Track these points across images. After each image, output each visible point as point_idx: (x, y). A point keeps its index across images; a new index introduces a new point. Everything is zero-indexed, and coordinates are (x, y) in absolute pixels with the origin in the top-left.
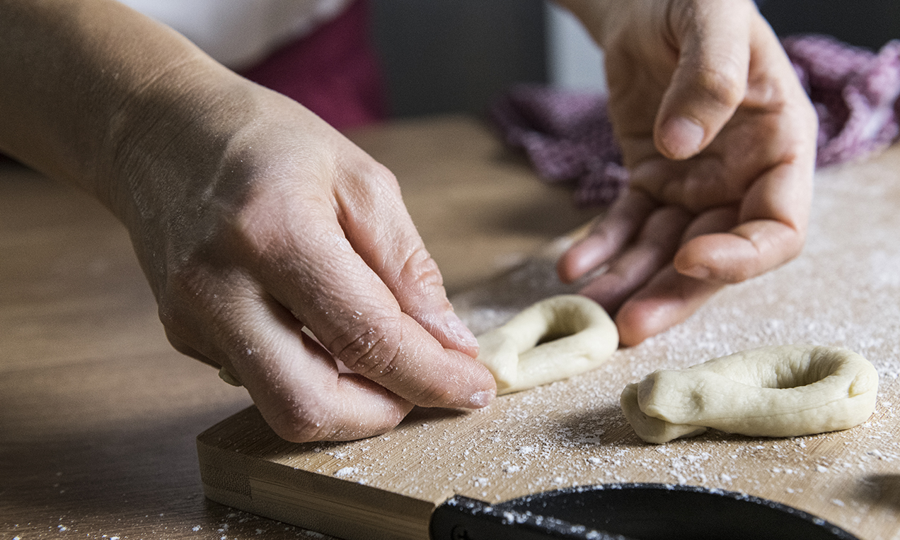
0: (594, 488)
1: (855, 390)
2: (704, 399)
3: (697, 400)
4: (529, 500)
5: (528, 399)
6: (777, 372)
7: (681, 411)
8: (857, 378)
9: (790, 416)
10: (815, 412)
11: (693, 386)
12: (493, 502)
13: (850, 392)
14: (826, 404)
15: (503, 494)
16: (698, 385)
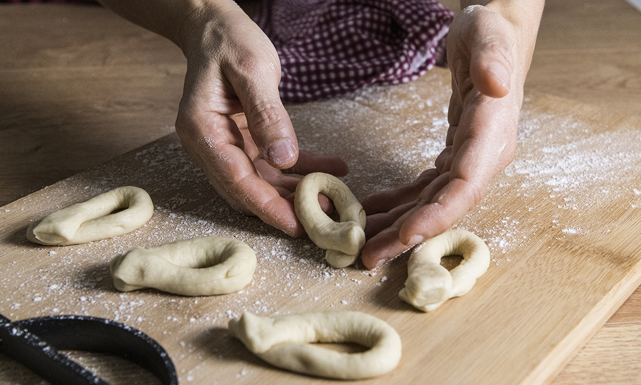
0: (69, 318)
1: (229, 275)
2: (145, 273)
3: (142, 272)
4: (32, 321)
5: (80, 251)
6: (207, 254)
7: (133, 278)
8: (232, 268)
9: (190, 287)
10: (203, 285)
11: (142, 264)
12: (13, 320)
13: (227, 276)
14: (211, 282)
15: (21, 316)
16: (144, 264)
